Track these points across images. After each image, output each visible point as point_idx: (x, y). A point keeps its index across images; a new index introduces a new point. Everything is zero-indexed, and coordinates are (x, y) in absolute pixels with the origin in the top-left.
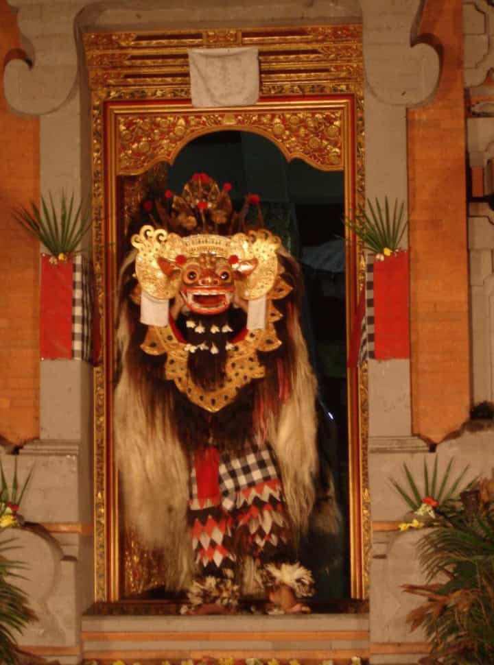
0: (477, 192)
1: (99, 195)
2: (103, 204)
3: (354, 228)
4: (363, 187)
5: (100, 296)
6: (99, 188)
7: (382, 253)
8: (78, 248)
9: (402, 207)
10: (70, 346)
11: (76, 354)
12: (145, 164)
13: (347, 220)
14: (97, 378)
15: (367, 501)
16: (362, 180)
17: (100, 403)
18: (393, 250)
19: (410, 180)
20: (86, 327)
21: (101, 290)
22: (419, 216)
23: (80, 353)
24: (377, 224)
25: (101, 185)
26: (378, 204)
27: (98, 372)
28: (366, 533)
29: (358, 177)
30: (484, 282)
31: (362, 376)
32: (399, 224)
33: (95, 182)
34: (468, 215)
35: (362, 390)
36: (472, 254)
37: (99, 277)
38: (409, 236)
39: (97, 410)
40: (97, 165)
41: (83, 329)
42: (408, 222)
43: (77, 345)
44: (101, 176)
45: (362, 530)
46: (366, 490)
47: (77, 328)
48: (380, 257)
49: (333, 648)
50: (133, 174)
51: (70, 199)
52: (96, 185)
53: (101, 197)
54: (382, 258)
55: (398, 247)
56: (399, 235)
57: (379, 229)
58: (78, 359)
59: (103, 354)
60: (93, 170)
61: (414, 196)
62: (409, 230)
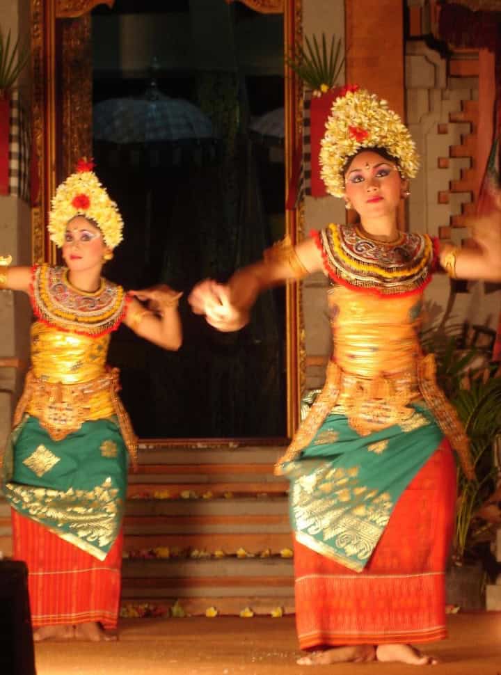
0: (414, 32)
1: (38, 36)
2: (42, 45)
3: (293, 66)
4: (301, 29)
5: (39, 137)
6: (37, 29)
7: (319, 89)
8: (15, 84)
9: (340, 43)
10: (7, 181)
11: (13, 190)
12: (85, 6)
13: (286, 59)
14: (35, 219)
15: (303, 342)
16: (301, 21)
17: (39, 245)
18: (330, 86)
19: (347, 18)
20: (23, 165)
21: (39, 131)
22: (356, 53)
23: (17, 190)
24: (314, 60)
25: (40, 26)
26: (315, 40)
27: (36, 214)
28: (302, 373)
29: (297, 19)
30: (420, 122)
31: (300, 218)
32: (336, 60)
33: (35, 23)
34: (405, 54)
35: (300, 232)
36: (409, 92)
37: (38, 119)
38: (346, 73)
39: (36, 252)
40: (36, 6)
41: (20, 166)
42: (345, 59)
43: (14, 182)
44: (40, 18)
45: (299, 370)
46: (303, 331)
47: (14, 164)
48: (317, 94)
49: (268, 480)
50: (72, 16)
51: (7, 35)
52: (35, 27)
53: (40, 38)
54: (319, 95)
55: (336, 83)
56: (337, 70)
57: (316, 65)
58: (14, 195)
59: (41, 196)
60: (32, 11)
61: (351, 34)
62: (346, 66)
